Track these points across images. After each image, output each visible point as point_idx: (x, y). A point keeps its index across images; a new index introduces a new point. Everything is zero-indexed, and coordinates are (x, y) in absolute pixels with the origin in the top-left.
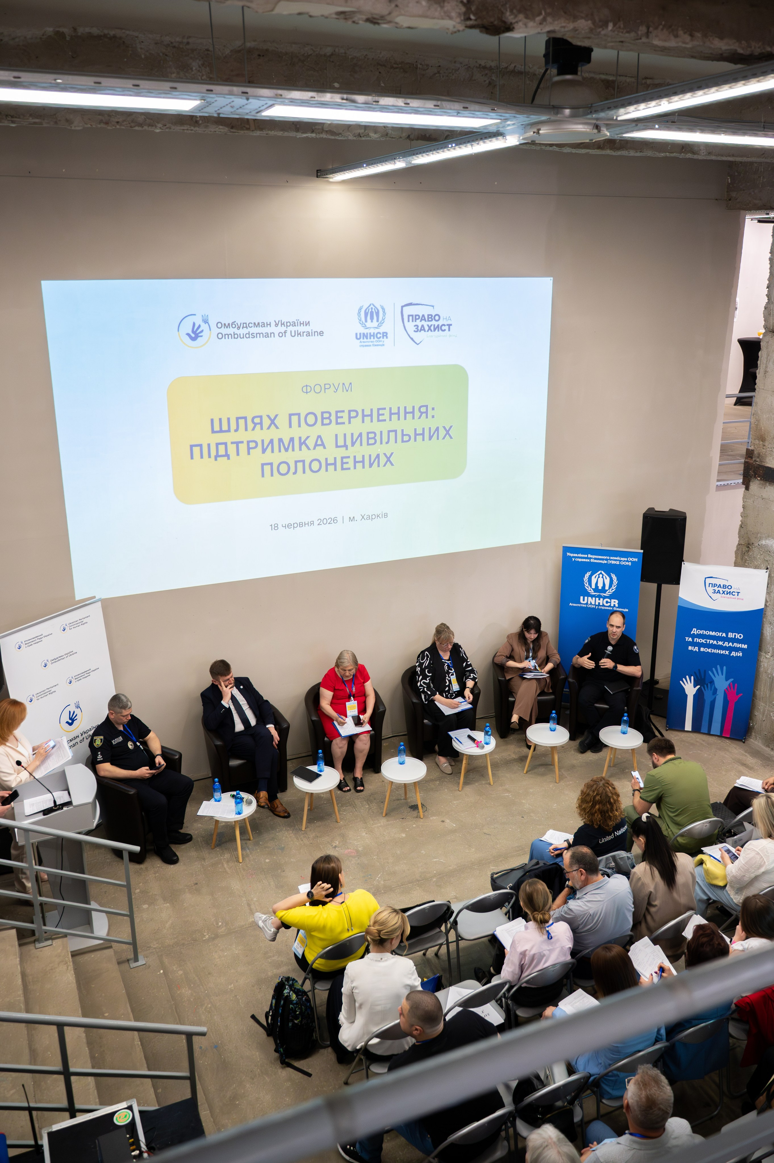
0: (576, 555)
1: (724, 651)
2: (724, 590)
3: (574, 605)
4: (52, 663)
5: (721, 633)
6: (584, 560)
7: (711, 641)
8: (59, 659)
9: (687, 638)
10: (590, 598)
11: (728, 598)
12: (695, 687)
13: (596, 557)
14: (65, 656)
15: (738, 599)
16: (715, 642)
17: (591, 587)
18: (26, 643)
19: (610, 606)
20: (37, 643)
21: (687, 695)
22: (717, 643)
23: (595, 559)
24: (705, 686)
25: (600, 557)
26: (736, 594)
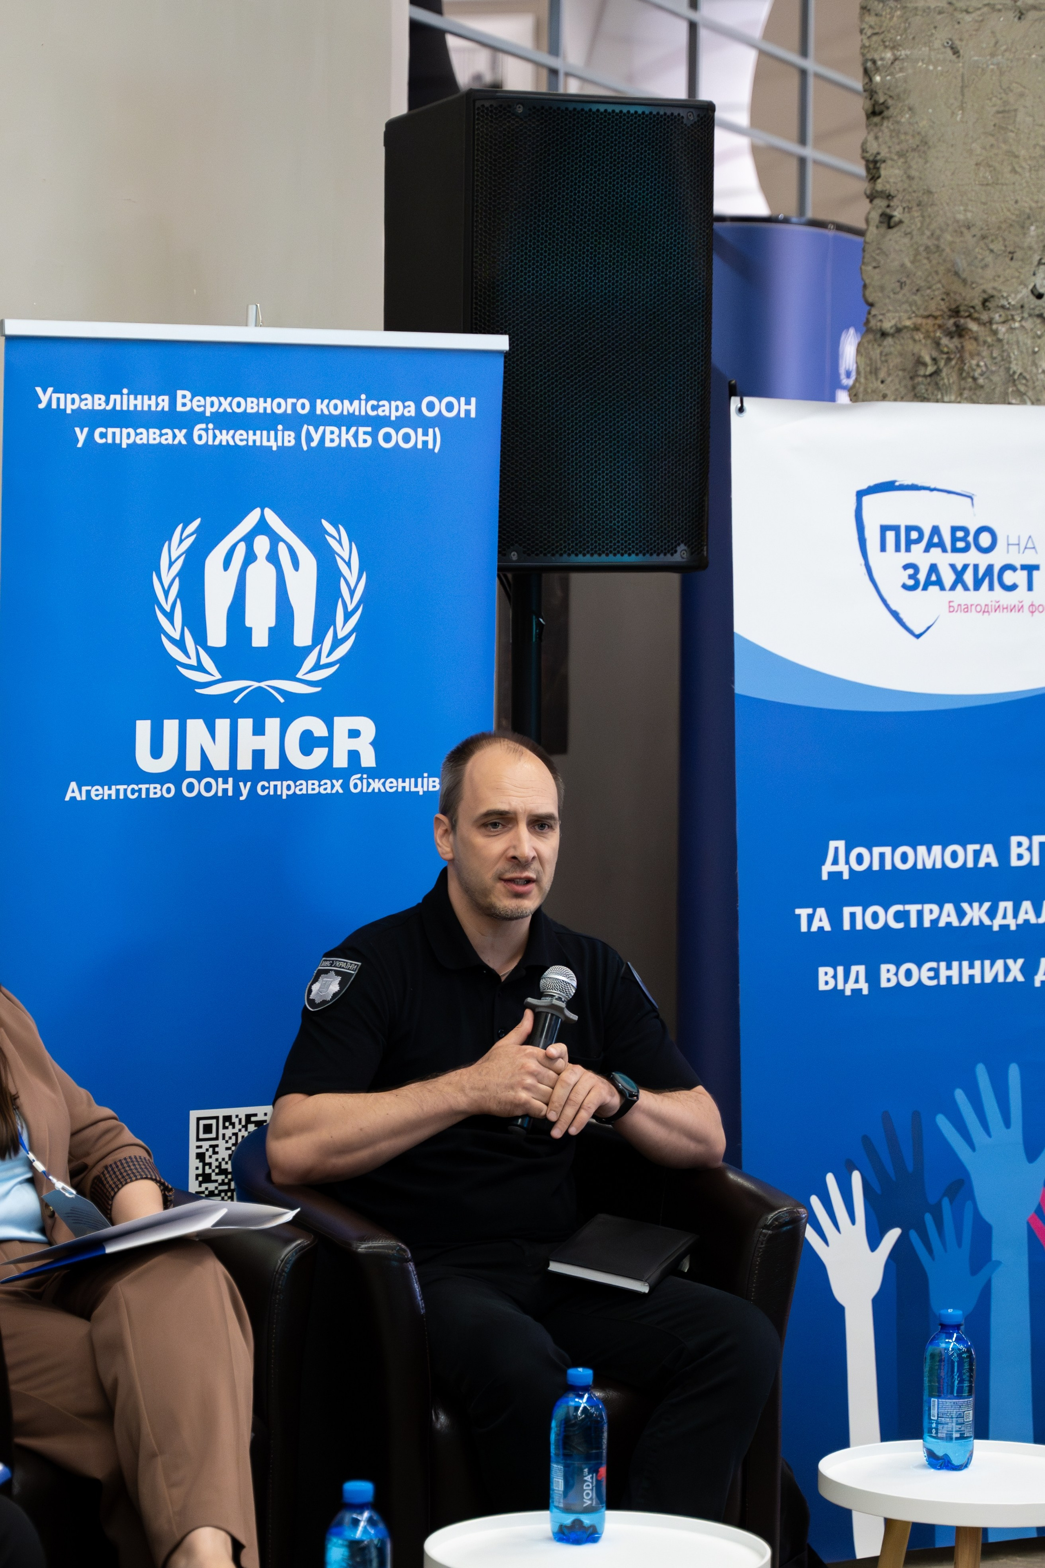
0: (96, 402)
1: (999, 964)
2: (960, 560)
3: (100, 793)
5: (971, 848)
6: (151, 436)
7: (930, 911)
9: (803, 913)
10: (196, 727)
11: (985, 610)
12: (874, 1243)
13: (226, 404)
15: (1033, 609)
16: (948, 915)
17: (201, 638)
19: (326, 771)
21: (839, 1311)
22: (961, 914)
23: (224, 421)
24: (928, 1218)
25: (252, 405)
26: (1020, 578)
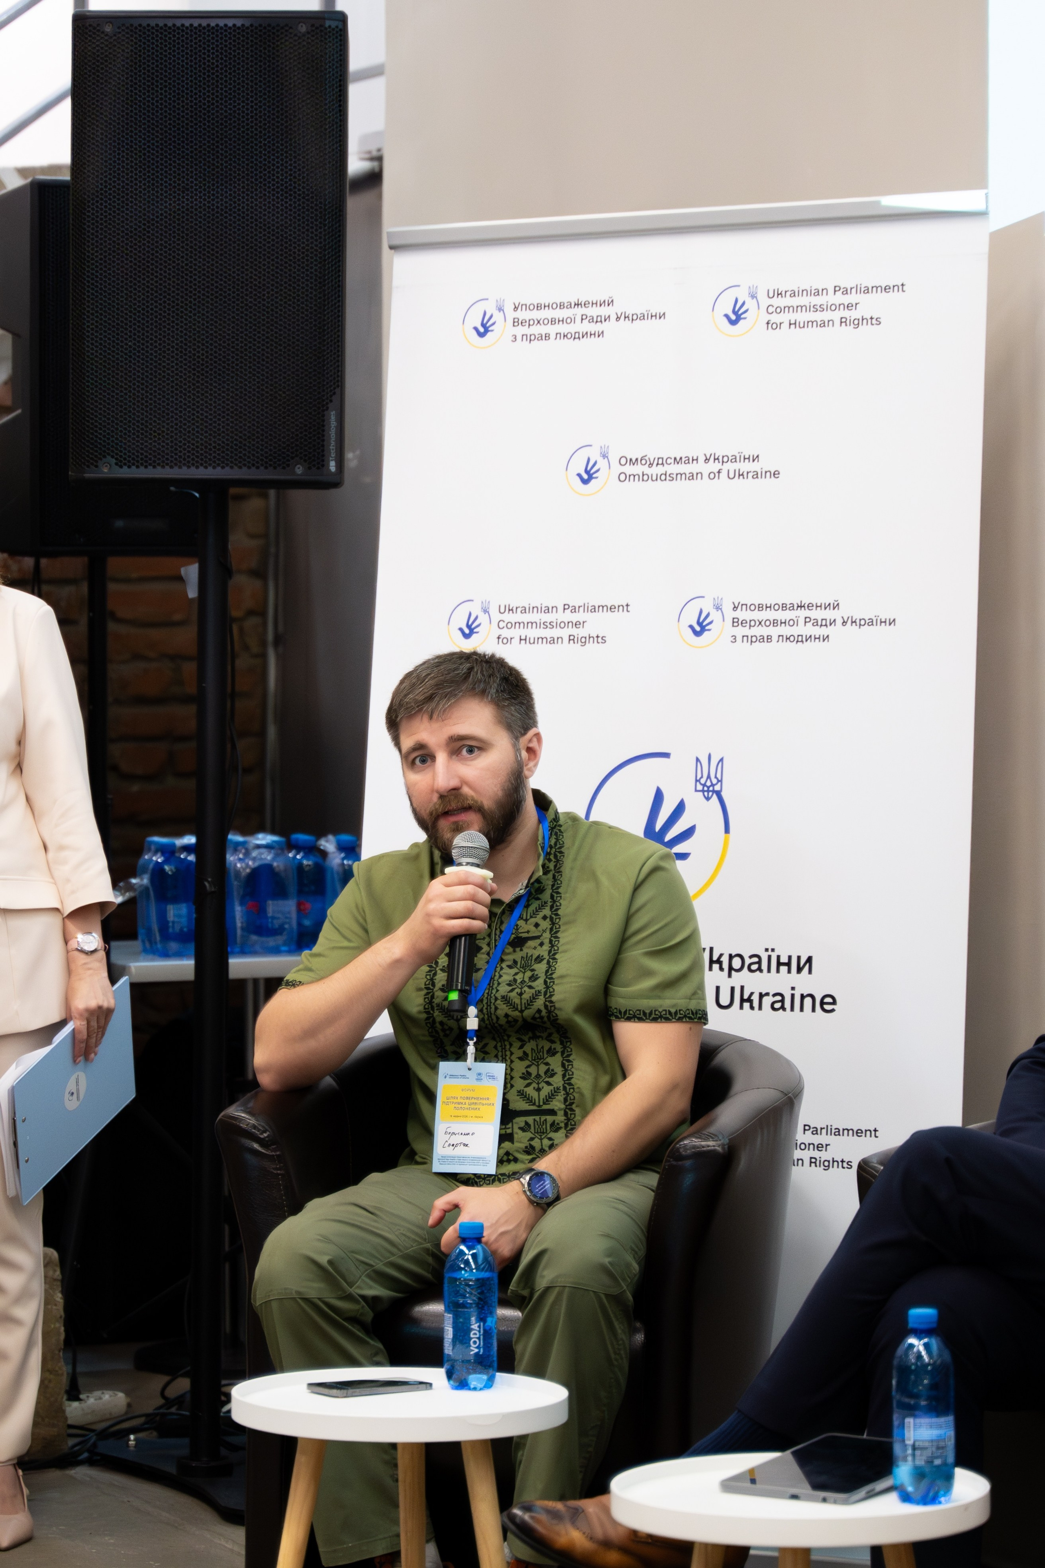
4: (624, 477)
8: (674, 469)
14: (707, 468)
18: (522, 315)
20: (577, 336)
